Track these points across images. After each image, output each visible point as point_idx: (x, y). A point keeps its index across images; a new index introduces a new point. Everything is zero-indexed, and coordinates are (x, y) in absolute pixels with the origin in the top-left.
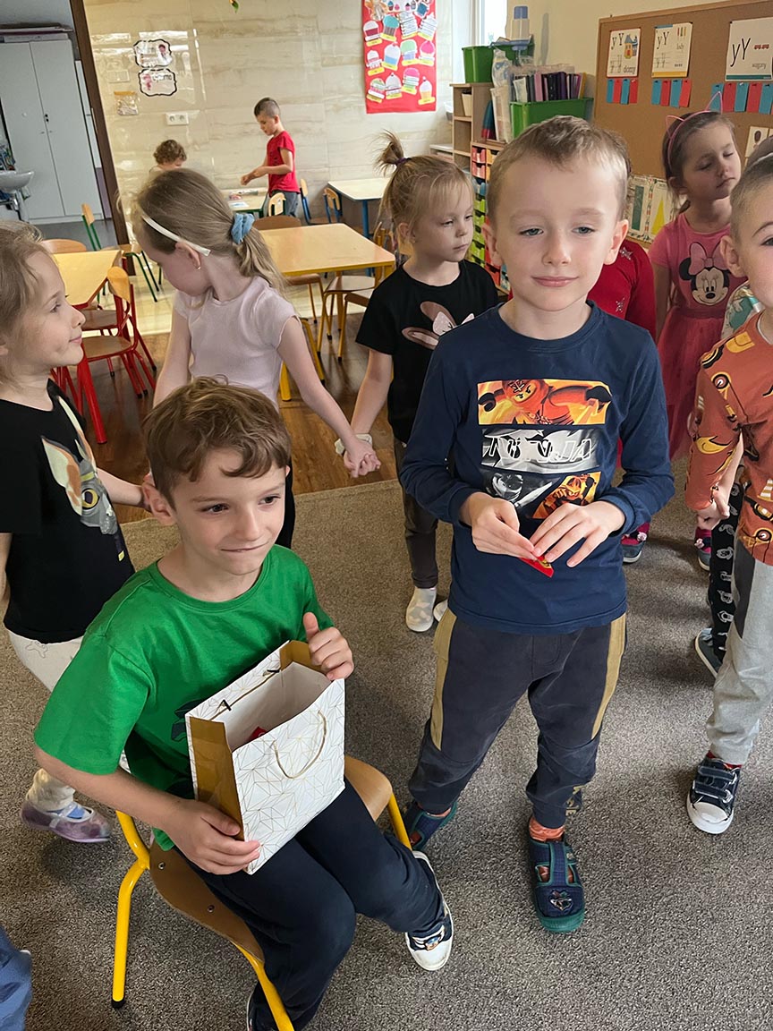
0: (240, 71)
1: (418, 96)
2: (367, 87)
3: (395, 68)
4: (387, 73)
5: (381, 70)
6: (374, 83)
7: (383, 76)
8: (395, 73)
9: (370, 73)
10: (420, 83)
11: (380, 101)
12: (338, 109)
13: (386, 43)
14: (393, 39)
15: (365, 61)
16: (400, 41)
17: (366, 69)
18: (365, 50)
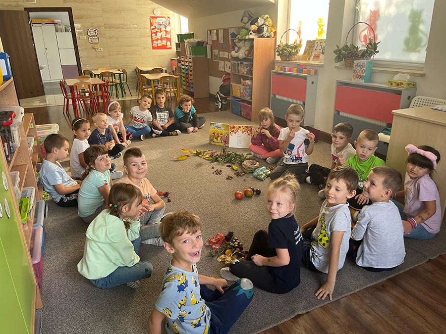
1: (167, 45)
2: (152, 43)
4: (158, 39)
6: (154, 42)
10: (167, 42)
11: (156, 46)
12: (144, 48)
13: (157, 32)
14: (159, 31)
15: (152, 36)
16: (161, 31)
17: (152, 38)
18: (152, 33)
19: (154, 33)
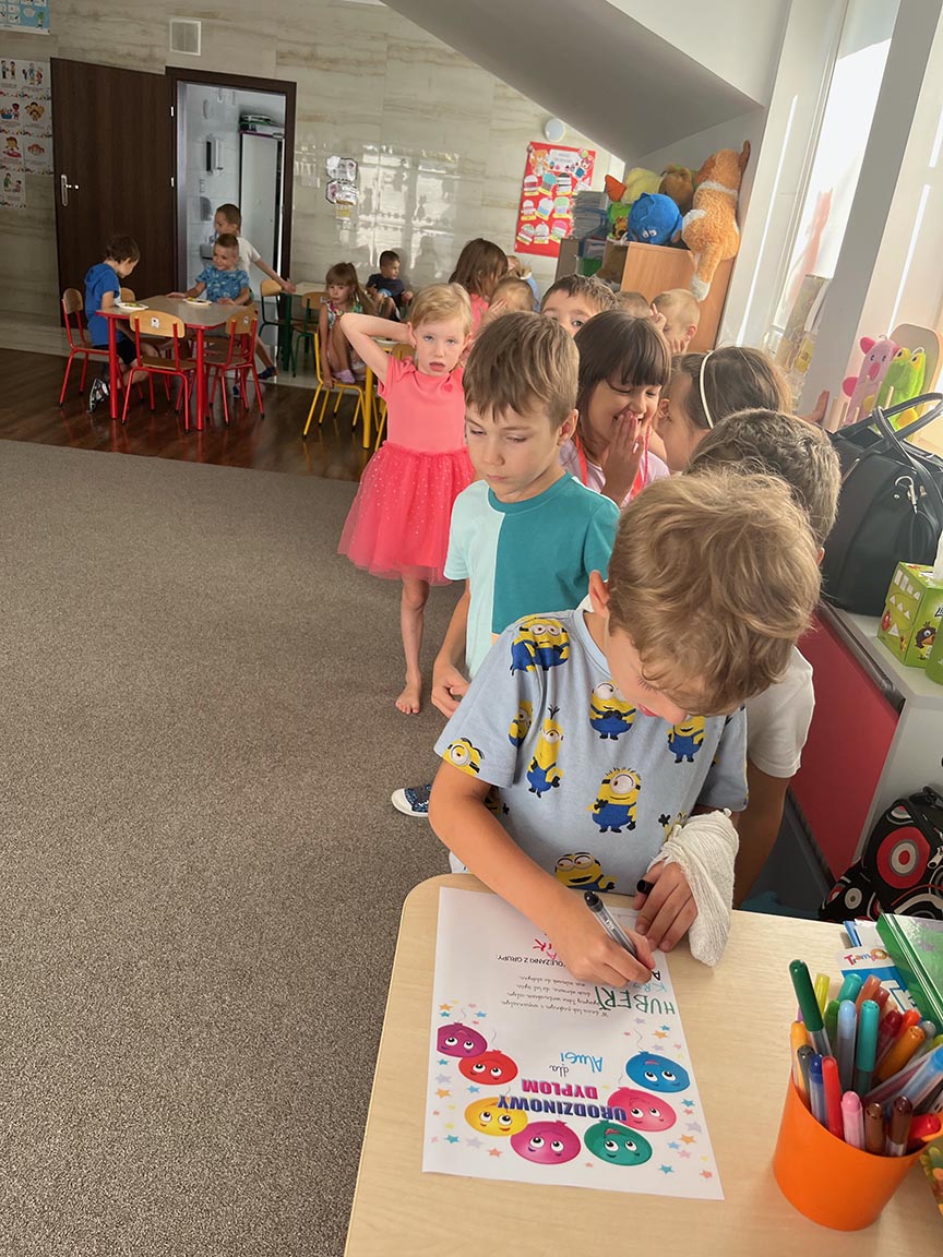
2: (519, 229)
3: (546, 218)
4: (539, 221)
5: (534, 218)
6: (526, 227)
7: (535, 223)
8: (546, 222)
9: (523, 218)
11: (528, 243)
13: (542, 196)
14: (550, 194)
15: (521, 207)
16: (555, 196)
17: (521, 215)
18: (523, 199)
19: (530, 198)
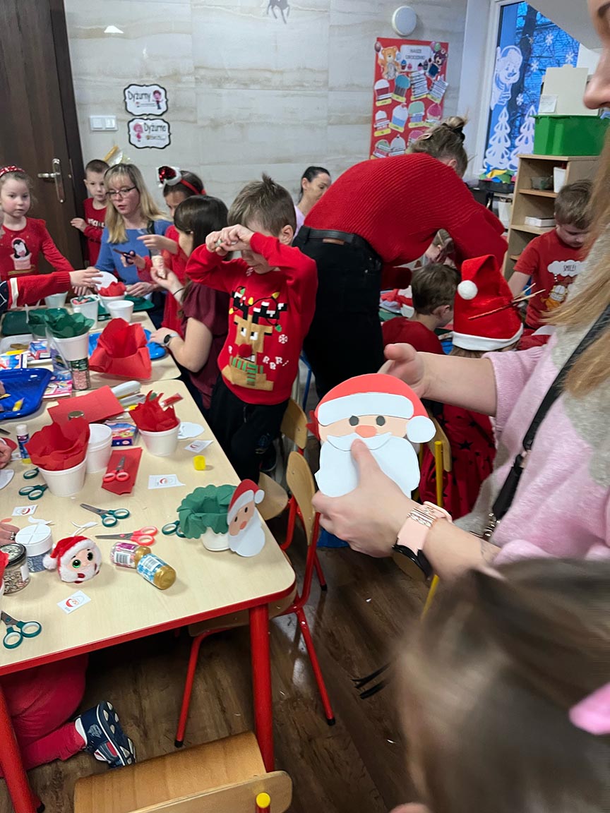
0: (242, 126)
2: (373, 149)
3: (401, 130)
4: (394, 134)
5: (388, 131)
6: (379, 145)
7: (389, 138)
8: (402, 135)
9: (377, 134)
13: (395, 104)
14: (403, 100)
15: (374, 121)
16: (409, 102)
17: (374, 129)
18: (376, 109)
19: (381, 108)
